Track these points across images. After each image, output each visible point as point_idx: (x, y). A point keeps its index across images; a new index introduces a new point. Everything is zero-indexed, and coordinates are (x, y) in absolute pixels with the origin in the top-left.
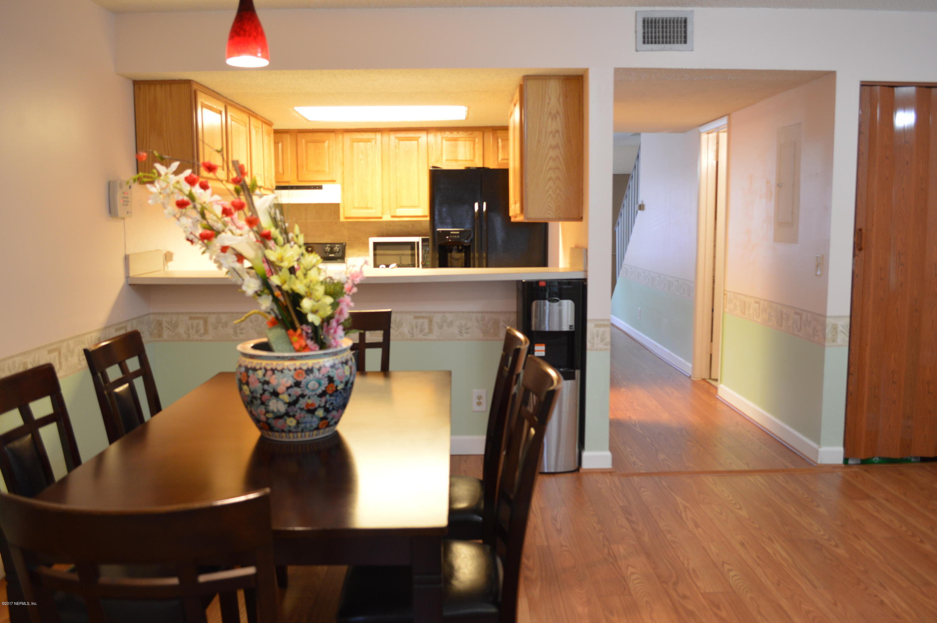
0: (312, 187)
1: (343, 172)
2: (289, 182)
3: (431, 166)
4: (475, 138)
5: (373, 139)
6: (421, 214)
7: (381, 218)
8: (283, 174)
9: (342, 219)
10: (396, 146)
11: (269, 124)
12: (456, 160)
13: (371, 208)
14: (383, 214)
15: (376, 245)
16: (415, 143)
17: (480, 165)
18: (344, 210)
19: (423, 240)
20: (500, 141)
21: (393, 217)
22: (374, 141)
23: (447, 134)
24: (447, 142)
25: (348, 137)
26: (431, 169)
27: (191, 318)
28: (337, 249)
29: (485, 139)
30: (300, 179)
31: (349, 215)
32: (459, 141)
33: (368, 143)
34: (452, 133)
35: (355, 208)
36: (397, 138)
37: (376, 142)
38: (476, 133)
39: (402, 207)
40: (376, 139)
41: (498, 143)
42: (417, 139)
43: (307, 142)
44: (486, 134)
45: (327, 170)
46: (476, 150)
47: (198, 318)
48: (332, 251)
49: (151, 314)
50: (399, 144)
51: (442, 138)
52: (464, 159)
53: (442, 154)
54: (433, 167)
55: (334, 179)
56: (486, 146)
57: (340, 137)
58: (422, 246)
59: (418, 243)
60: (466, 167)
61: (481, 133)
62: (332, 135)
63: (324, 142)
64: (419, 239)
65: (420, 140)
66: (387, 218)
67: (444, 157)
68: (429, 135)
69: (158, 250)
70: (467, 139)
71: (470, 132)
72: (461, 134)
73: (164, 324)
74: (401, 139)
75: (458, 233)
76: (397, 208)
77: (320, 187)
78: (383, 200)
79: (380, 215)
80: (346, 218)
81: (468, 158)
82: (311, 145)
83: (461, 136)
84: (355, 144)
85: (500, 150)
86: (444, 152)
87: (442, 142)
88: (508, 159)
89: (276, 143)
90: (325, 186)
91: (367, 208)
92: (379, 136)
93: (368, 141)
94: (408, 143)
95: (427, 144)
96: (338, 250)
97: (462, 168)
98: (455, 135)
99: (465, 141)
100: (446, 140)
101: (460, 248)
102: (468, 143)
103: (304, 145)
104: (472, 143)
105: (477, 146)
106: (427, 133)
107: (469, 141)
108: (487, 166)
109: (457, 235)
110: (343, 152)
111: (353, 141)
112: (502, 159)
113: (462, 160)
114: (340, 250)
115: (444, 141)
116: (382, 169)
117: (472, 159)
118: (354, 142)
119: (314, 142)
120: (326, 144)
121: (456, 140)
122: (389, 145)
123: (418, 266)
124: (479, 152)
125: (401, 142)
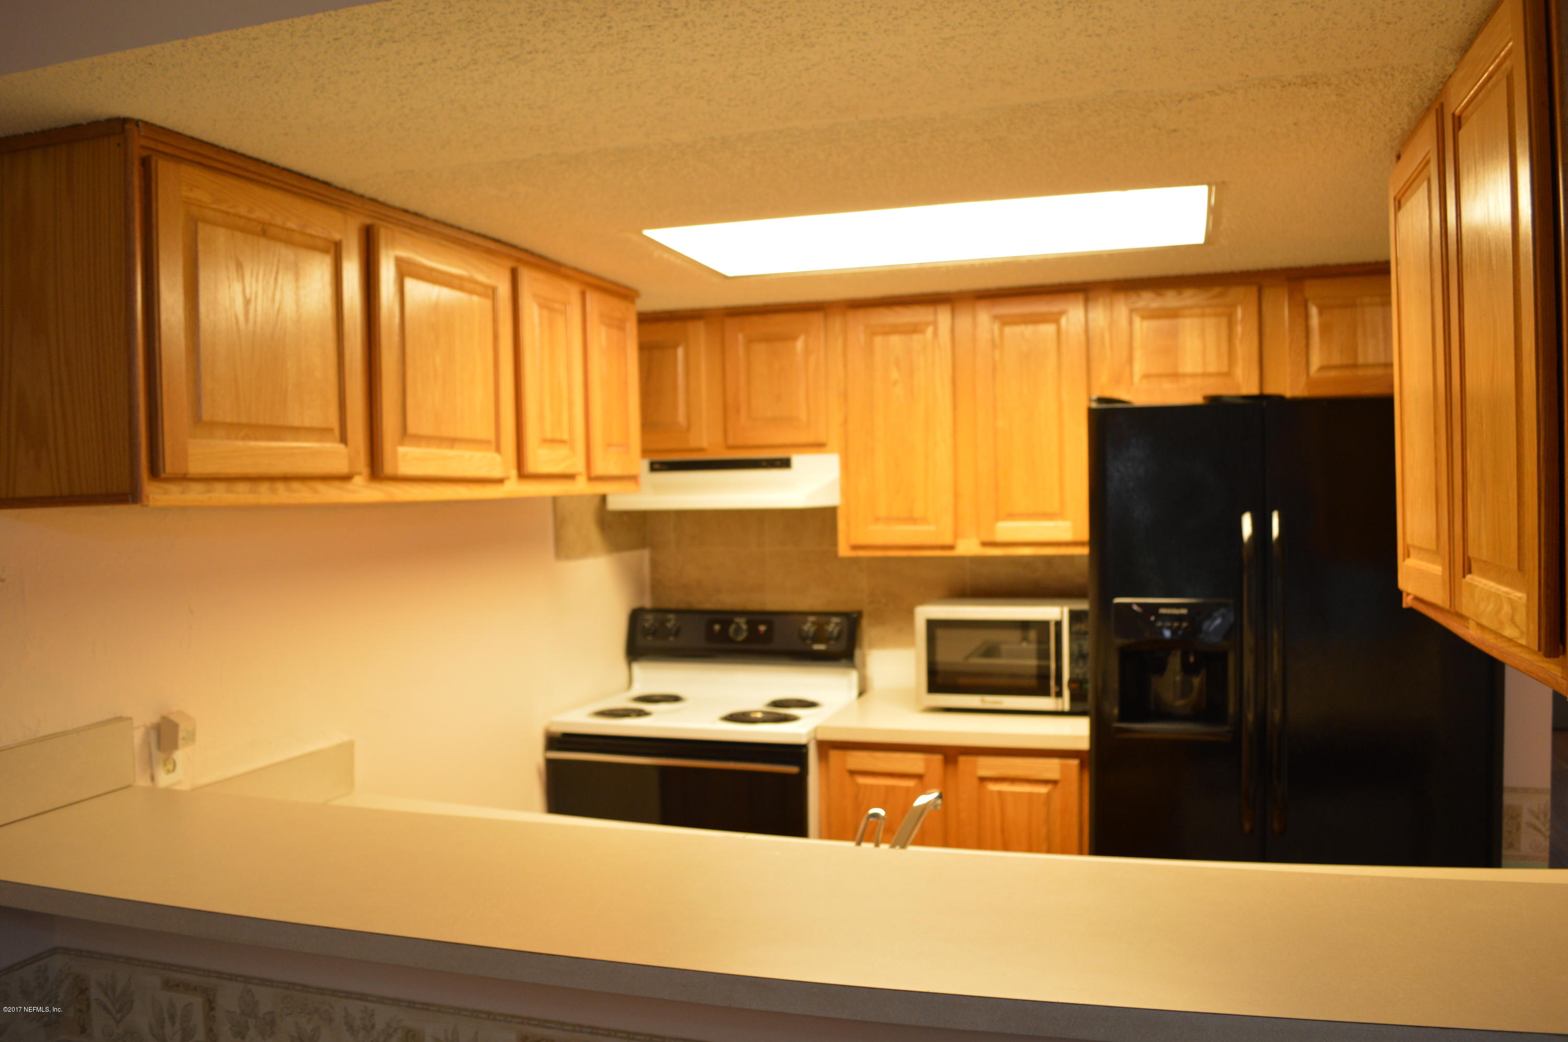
0: (764, 464)
1: (845, 422)
2: (701, 450)
3: (1094, 397)
4: (1233, 306)
5: (927, 324)
6: (1068, 536)
7: (951, 547)
8: (688, 429)
9: (844, 550)
10: (993, 341)
11: (626, 294)
12: (1175, 376)
13: (924, 520)
14: (956, 535)
15: (933, 626)
16: (1048, 329)
17: (1251, 389)
18: (848, 524)
19: (1075, 617)
20: (1314, 311)
21: (985, 544)
22: (930, 330)
23: (1148, 300)
24: (1146, 324)
25: (859, 323)
26: (1094, 405)
27: (168, 985)
28: (832, 632)
29: (1265, 308)
30: (731, 442)
31: (862, 541)
32: (1184, 316)
33: (916, 337)
34: (1160, 295)
35: (877, 520)
36: (996, 317)
37: (935, 334)
38: (1236, 293)
39: (1011, 516)
40: (935, 324)
41: (1307, 317)
42: (1054, 319)
43: (750, 341)
44: (1269, 295)
45: (803, 416)
46: (1237, 342)
47: (187, 988)
48: (818, 637)
49: (53, 951)
50: (1001, 332)
51: (1132, 311)
52: (1199, 370)
53: (1130, 360)
54: (1101, 400)
55: (822, 439)
56: (1268, 330)
57: (837, 323)
58: (1072, 633)
59: (1058, 624)
60: (1206, 398)
61: (1254, 290)
62: (816, 319)
63: (794, 338)
64: (1062, 613)
65: (1063, 321)
66: (968, 547)
67: (1139, 368)
68: (1091, 305)
69: (119, 719)
70: (1208, 311)
71: (1216, 290)
72: (1189, 298)
73: (95, 993)
74: (1006, 321)
75: (1184, 611)
76: (998, 518)
77: (785, 463)
78: (956, 496)
79: (948, 540)
80: (855, 547)
81: (1212, 368)
82: (760, 350)
83: (1189, 302)
84: (878, 340)
85: (1316, 339)
86: (1138, 354)
87: (1131, 322)
88: (1389, 365)
89: (645, 348)
90: (797, 460)
91: (912, 520)
92: (943, 316)
93: (915, 329)
94: (1028, 330)
95: (1087, 330)
96: (836, 631)
97: (1193, 397)
98: (1171, 300)
99: (1203, 315)
100: (1143, 318)
101: (1192, 659)
102: (1210, 322)
103: (741, 350)
104: (1224, 322)
105: (1239, 329)
106: (1087, 301)
107: (1216, 315)
108: (1272, 389)
109: (1179, 618)
110: (845, 365)
111: (873, 332)
112: (1322, 368)
113: (1194, 375)
114: (840, 633)
115: (1137, 320)
116: (955, 408)
117: (1225, 369)
118: (874, 334)
119: (768, 339)
120: (800, 344)
121: (1173, 314)
122: (974, 339)
123: (1059, 694)
124: (1246, 348)
125: (1008, 330)
